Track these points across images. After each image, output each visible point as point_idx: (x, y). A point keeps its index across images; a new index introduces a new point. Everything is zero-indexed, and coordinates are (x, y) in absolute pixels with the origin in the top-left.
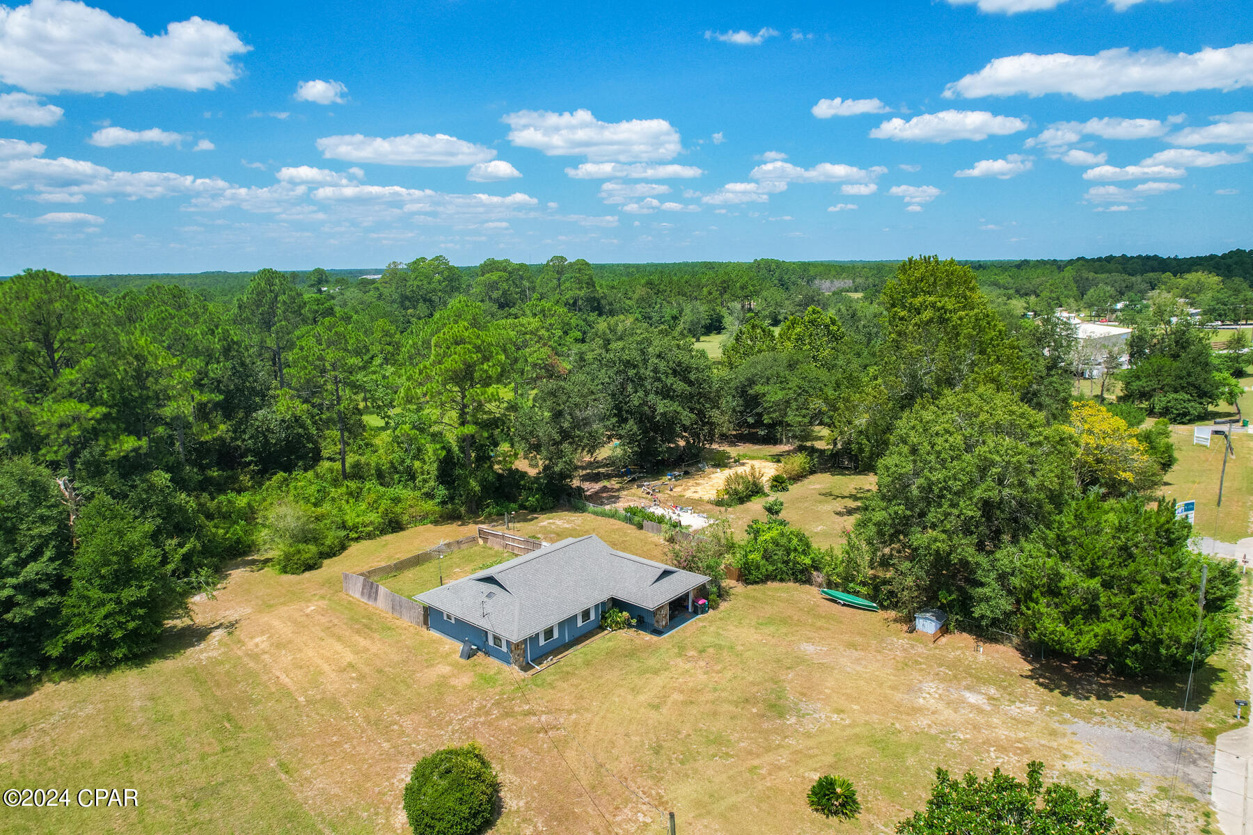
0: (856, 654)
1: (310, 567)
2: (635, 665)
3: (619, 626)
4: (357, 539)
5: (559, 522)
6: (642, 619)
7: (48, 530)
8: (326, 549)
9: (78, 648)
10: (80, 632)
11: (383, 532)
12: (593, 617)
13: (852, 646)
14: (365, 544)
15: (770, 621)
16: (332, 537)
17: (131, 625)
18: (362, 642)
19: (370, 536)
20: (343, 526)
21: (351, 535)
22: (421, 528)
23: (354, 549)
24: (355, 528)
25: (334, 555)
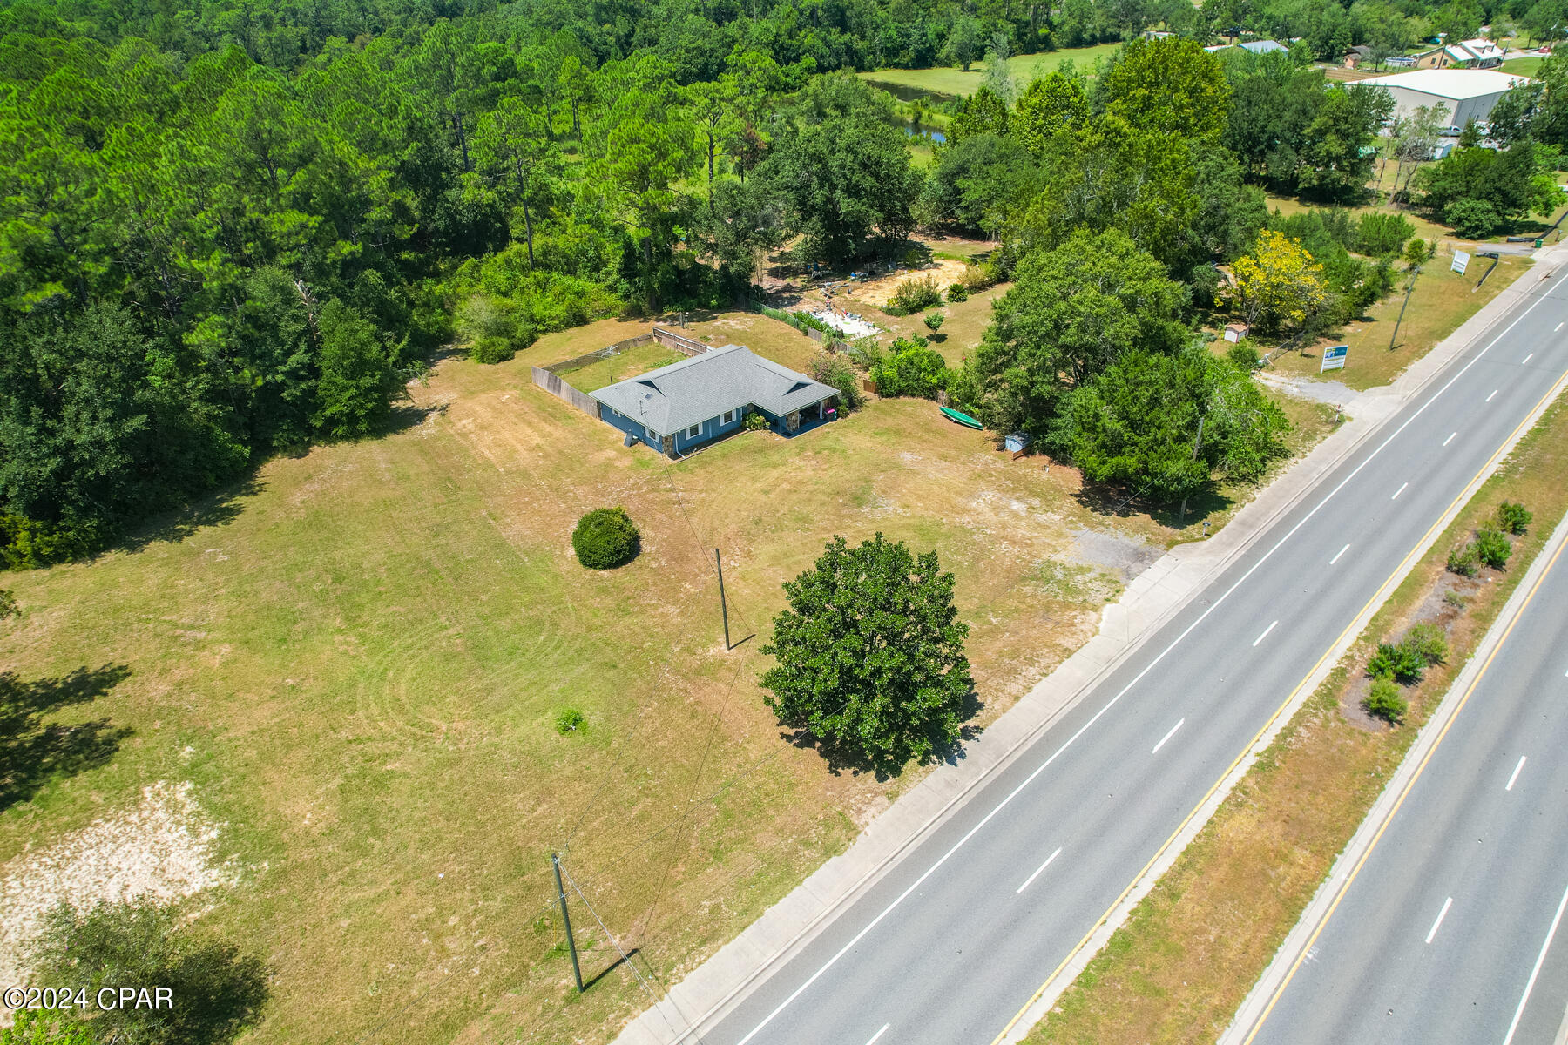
0: (944, 464)
1: (503, 358)
2: (761, 459)
3: (756, 427)
4: (545, 332)
5: (732, 323)
6: (776, 424)
7: (300, 327)
8: (516, 341)
9: (332, 421)
10: (334, 409)
11: (568, 325)
12: (734, 418)
13: (945, 458)
14: (552, 336)
15: (886, 431)
16: (522, 329)
17: (370, 406)
18: (548, 429)
19: (556, 329)
20: (532, 319)
21: (541, 326)
22: (603, 322)
23: (543, 340)
24: (542, 321)
25: (525, 347)
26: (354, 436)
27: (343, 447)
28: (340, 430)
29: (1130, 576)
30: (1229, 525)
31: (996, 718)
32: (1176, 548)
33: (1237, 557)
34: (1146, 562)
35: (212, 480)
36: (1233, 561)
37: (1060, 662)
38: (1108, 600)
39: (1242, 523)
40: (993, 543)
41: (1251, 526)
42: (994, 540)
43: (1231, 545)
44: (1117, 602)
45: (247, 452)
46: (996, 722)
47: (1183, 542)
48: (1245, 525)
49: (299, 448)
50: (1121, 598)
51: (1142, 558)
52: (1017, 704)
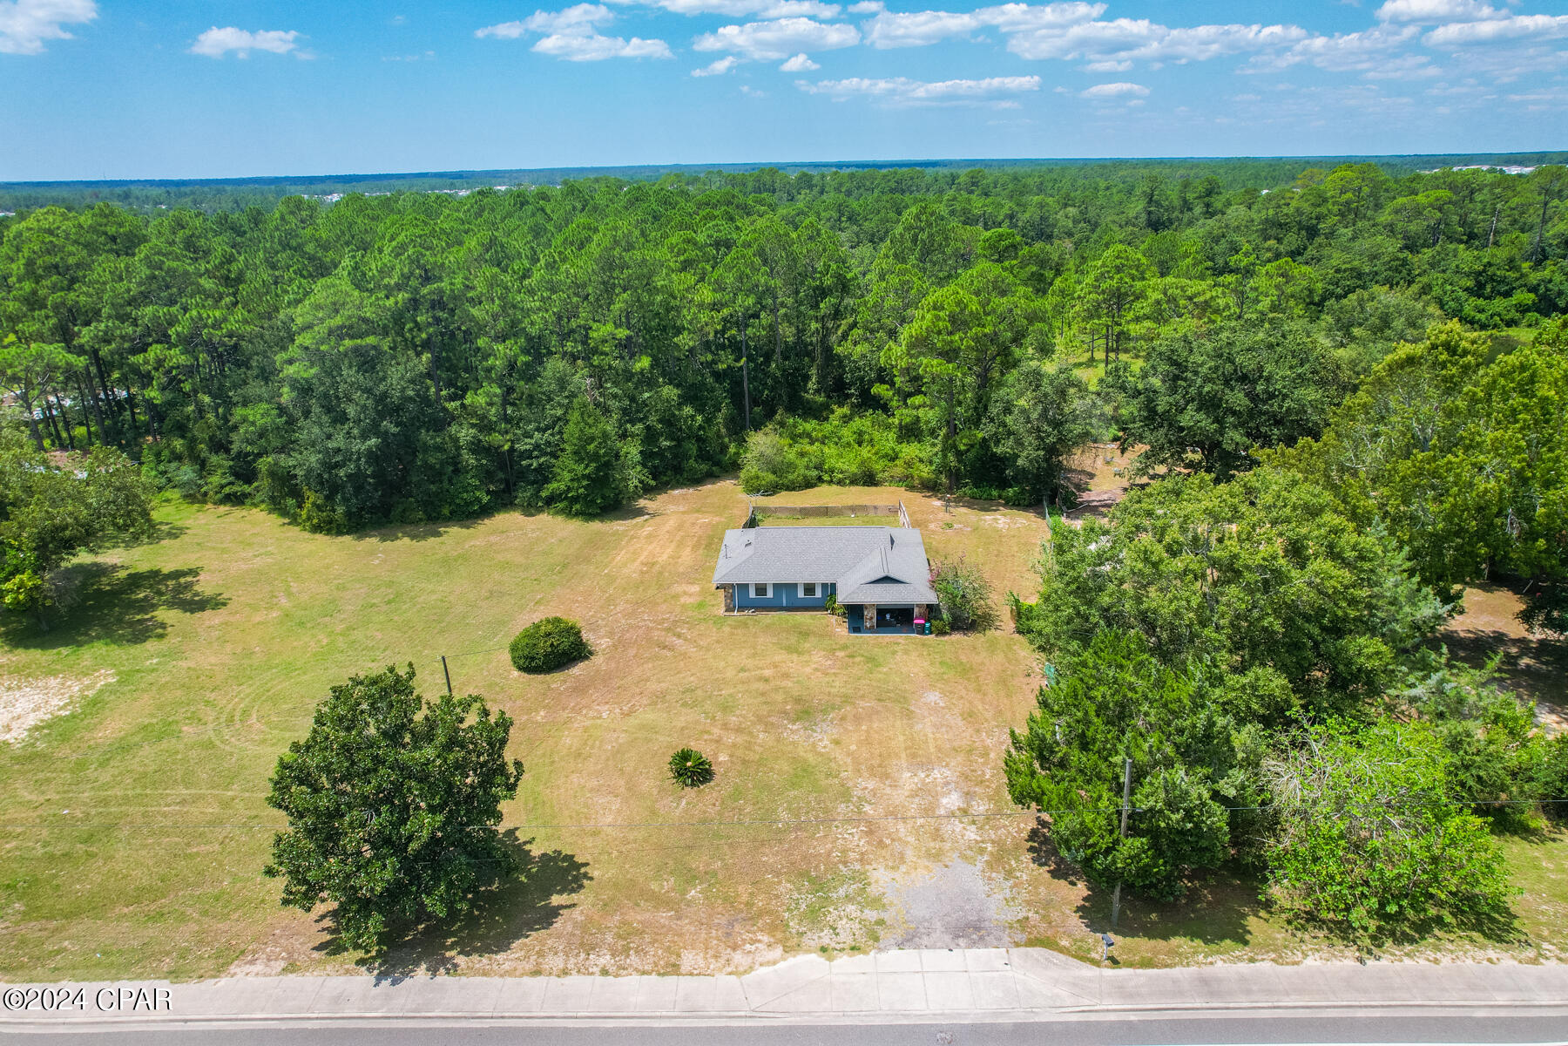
0: (956, 721)
3: (837, 611)
8: (785, 482)
9: (556, 496)
10: (556, 485)
12: (818, 594)
13: (969, 716)
15: (956, 665)
20: (818, 467)
21: (824, 477)
22: (894, 489)
24: (830, 472)
26: (569, 513)
27: (560, 518)
28: (561, 505)
29: (909, 940)
30: (1177, 972)
31: (485, 974)
32: (1037, 952)
33: (1112, 1017)
34: (961, 941)
35: (446, 511)
36: (1093, 1017)
37: (644, 973)
38: (824, 950)
39: (1204, 981)
40: (848, 821)
41: (1212, 994)
42: (857, 818)
43: (1130, 996)
44: (830, 959)
45: (486, 499)
46: (478, 979)
47: (1062, 950)
48: (1207, 986)
49: (530, 509)
50: (844, 962)
51: (970, 931)
52: (526, 979)
